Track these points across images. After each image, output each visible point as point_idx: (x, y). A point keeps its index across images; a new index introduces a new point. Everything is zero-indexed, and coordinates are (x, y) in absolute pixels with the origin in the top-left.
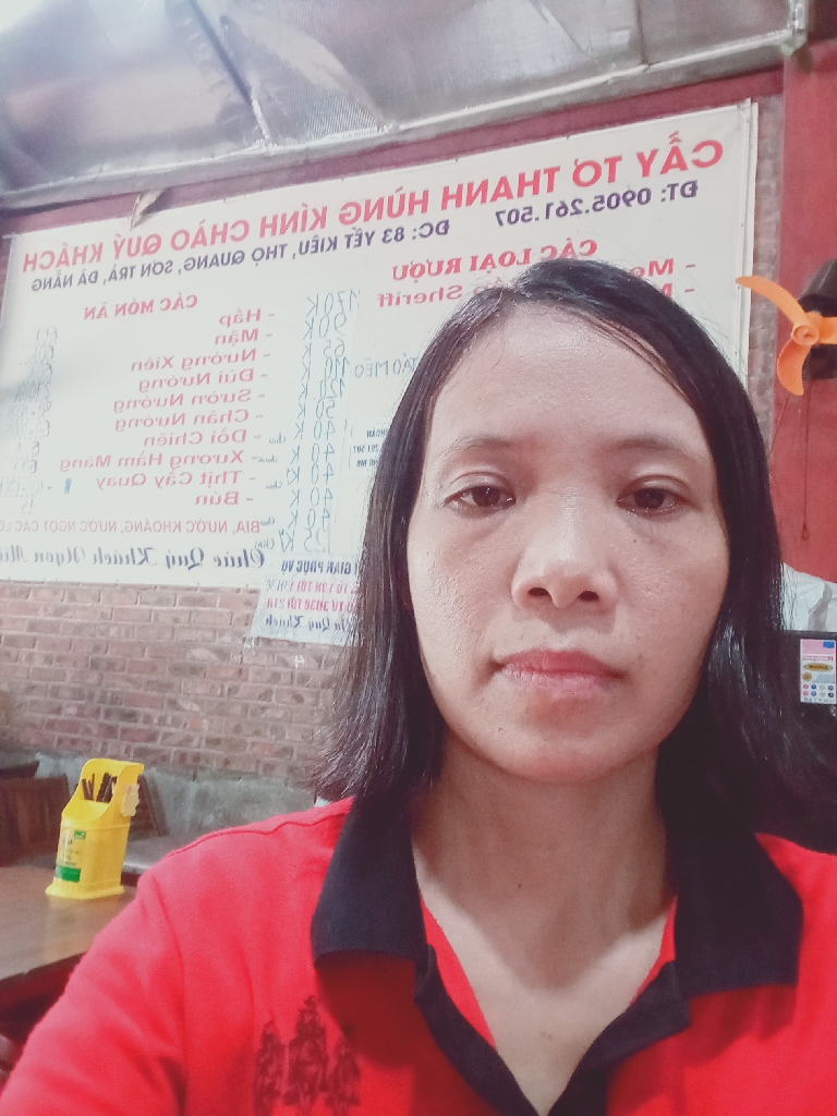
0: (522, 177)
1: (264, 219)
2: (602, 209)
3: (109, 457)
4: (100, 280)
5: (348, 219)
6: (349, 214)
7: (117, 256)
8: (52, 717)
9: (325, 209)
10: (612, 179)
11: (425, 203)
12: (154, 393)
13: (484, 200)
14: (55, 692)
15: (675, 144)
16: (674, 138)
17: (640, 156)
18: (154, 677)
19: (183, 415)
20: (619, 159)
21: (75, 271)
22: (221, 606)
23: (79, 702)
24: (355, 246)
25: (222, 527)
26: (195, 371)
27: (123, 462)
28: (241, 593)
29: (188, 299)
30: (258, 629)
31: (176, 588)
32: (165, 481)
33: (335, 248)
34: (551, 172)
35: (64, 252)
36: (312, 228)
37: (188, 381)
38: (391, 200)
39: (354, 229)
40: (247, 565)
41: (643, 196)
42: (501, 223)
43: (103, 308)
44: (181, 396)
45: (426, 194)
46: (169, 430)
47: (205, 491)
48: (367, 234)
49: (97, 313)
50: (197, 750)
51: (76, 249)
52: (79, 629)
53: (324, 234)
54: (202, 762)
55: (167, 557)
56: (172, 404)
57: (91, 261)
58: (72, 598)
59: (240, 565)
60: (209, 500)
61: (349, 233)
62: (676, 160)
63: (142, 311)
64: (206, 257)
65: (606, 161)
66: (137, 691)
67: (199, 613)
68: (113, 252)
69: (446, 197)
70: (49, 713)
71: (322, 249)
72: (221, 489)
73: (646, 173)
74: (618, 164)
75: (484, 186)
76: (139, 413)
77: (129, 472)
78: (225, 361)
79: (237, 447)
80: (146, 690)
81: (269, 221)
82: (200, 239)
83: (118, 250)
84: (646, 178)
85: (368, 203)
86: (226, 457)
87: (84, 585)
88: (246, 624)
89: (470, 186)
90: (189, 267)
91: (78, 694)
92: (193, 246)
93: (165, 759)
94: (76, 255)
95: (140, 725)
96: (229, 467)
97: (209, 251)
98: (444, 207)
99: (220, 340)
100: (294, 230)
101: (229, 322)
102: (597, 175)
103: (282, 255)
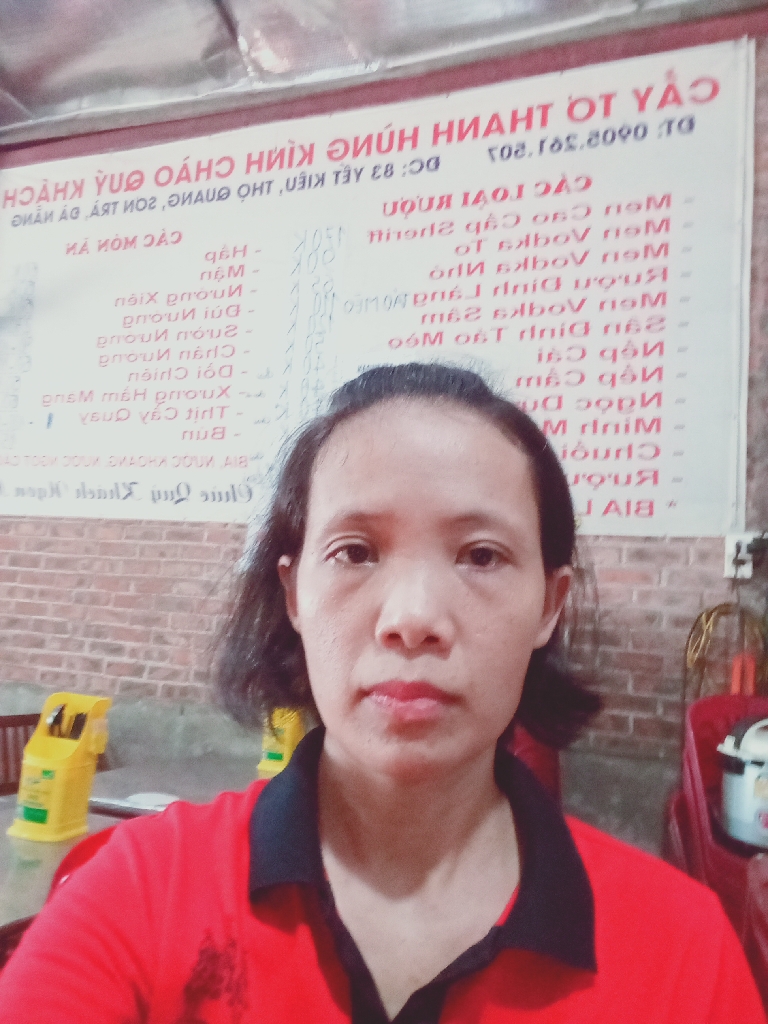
0: (514, 114)
1: (250, 156)
2: (597, 144)
3: (91, 392)
4: (82, 215)
5: (335, 155)
6: (337, 151)
7: (99, 193)
8: (35, 651)
9: (312, 146)
10: (607, 113)
11: (414, 139)
12: (137, 329)
13: (475, 135)
14: (38, 627)
15: (671, 81)
16: (670, 74)
17: (636, 93)
18: (139, 612)
19: (168, 351)
20: (614, 95)
21: (56, 206)
22: (209, 539)
23: (58, 635)
24: (344, 182)
25: (210, 461)
26: (179, 307)
27: (107, 397)
28: (229, 526)
29: (173, 234)
31: (162, 523)
33: (322, 185)
34: (545, 109)
35: (45, 188)
36: (301, 163)
37: (173, 317)
38: (380, 136)
40: (235, 500)
41: (641, 131)
42: (493, 158)
43: (85, 245)
44: (166, 332)
45: (416, 131)
46: (152, 366)
47: (191, 425)
48: (356, 170)
49: (78, 248)
50: (187, 684)
51: (57, 185)
52: (61, 563)
53: (310, 170)
54: (189, 697)
55: (153, 492)
56: (158, 338)
57: (72, 197)
58: (55, 533)
59: (228, 499)
60: (195, 436)
61: (338, 170)
62: (671, 96)
63: (125, 248)
64: (190, 195)
65: (601, 97)
66: (123, 625)
67: (185, 548)
68: (95, 188)
69: (436, 134)
70: (30, 647)
71: (309, 186)
72: (208, 424)
73: (642, 108)
74: (613, 100)
75: (476, 122)
77: (113, 406)
78: (210, 297)
79: (224, 383)
80: (132, 624)
81: (255, 157)
82: (184, 174)
83: (100, 185)
84: (642, 114)
85: (356, 140)
86: (213, 392)
87: (67, 519)
89: (462, 122)
90: (173, 203)
91: (60, 628)
92: (178, 181)
93: (149, 691)
94: (57, 191)
95: (125, 659)
96: (215, 402)
97: (193, 187)
98: (435, 143)
99: (206, 276)
100: (281, 166)
101: (214, 259)
102: (592, 110)
103: (268, 191)
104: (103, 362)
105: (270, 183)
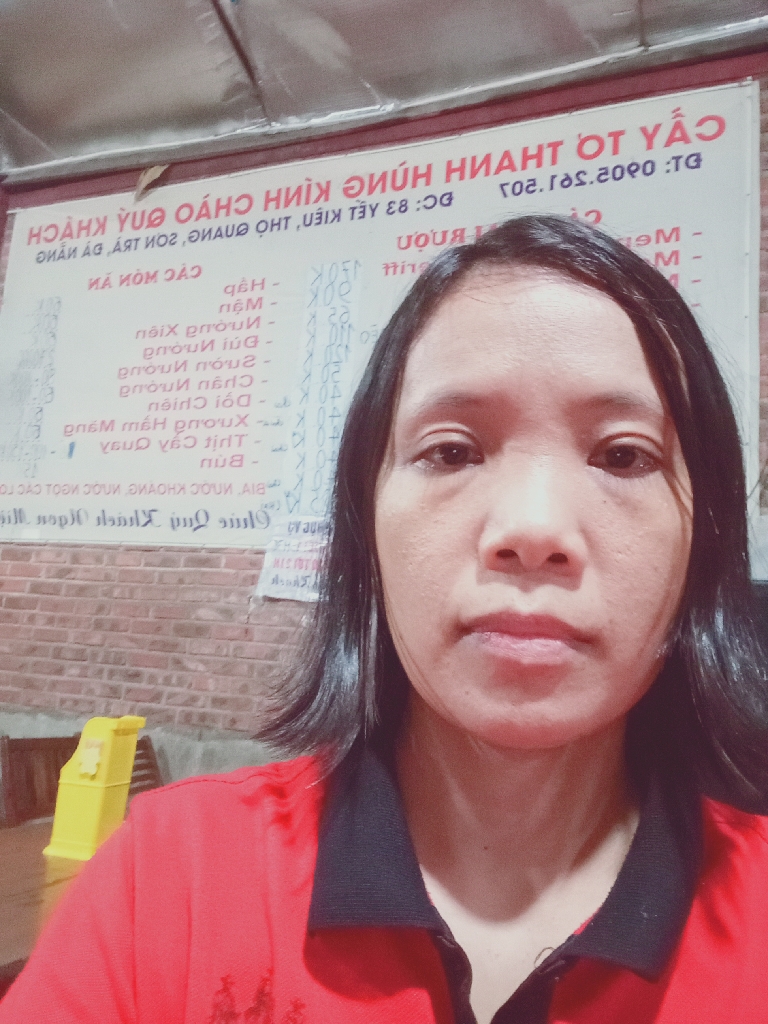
0: (525, 150)
1: (268, 193)
2: (606, 180)
3: (112, 422)
4: (104, 251)
5: (352, 192)
6: (352, 188)
7: (121, 230)
8: (55, 678)
9: (328, 183)
10: (615, 151)
11: (428, 175)
12: (157, 360)
13: (487, 173)
14: (58, 654)
15: (678, 119)
16: (677, 113)
17: (644, 130)
18: (157, 638)
19: (187, 381)
20: (621, 133)
21: (80, 243)
22: (227, 566)
23: (80, 662)
24: (360, 218)
25: (228, 489)
26: (198, 339)
27: (127, 426)
28: (246, 554)
29: (193, 268)
30: (263, 589)
31: (181, 550)
32: (169, 443)
33: (338, 221)
34: (555, 146)
35: (69, 226)
36: (316, 201)
37: (192, 349)
38: (395, 173)
39: (358, 201)
40: (253, 526)
41: (649, 168)
42: (505, 195)
43: (107, 279)
44: (185, 363)
45: (429, 167)
46: (172, 396)
47: (209, 453)
48: (371, 206)
49: (101, 282)
50: (202, 710)
51: (80, 222)
52: (82, 591)
53: (327, 206)
54: (207, 723)
55: (172, 520)
56: (177, 370)
57: (95, 234)
58: (75, 559)
59: (246, 526)
60: (213, 464)
61: (353, 206)
62: (678, 134)
63: (146, 282)
64: (210, 231)
65: (610, 135)
66: (140, 651)
67: (204, 574)
68: (117, 225)
69: (450, 171)
70: (49, 673)
71: (326, 222)
72: (227, 452)
73: (650, 146)
74: (621, 138)
75: (487, 159)
76: (144, 379)
77: (132, 436)
78: (229, 329)
79: (243, 412)
80: (150, 650)
81: (273, 195)
82: (204, 212)
83: (122, 222)
84: (650, 151)
85: (372, 176)
86: (231, 420)
87: (87, 546)
88: (253, 584)
89: (474, 159)
90: (193, 239)
91: (80, 656)
92: (197, 219)
93: (169, 719)
94: (81, 229)
95: (144, 685)
96: (233, 431)
97: (212, 224)
98: (448, 180)
99: (225, 308)
100: (298, 204)
101: (233, 291)
102: (601, 148)
103: (286, 227)
104: (124, 392)
105: (287, 219)
